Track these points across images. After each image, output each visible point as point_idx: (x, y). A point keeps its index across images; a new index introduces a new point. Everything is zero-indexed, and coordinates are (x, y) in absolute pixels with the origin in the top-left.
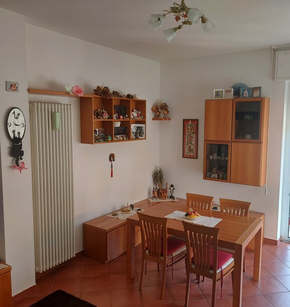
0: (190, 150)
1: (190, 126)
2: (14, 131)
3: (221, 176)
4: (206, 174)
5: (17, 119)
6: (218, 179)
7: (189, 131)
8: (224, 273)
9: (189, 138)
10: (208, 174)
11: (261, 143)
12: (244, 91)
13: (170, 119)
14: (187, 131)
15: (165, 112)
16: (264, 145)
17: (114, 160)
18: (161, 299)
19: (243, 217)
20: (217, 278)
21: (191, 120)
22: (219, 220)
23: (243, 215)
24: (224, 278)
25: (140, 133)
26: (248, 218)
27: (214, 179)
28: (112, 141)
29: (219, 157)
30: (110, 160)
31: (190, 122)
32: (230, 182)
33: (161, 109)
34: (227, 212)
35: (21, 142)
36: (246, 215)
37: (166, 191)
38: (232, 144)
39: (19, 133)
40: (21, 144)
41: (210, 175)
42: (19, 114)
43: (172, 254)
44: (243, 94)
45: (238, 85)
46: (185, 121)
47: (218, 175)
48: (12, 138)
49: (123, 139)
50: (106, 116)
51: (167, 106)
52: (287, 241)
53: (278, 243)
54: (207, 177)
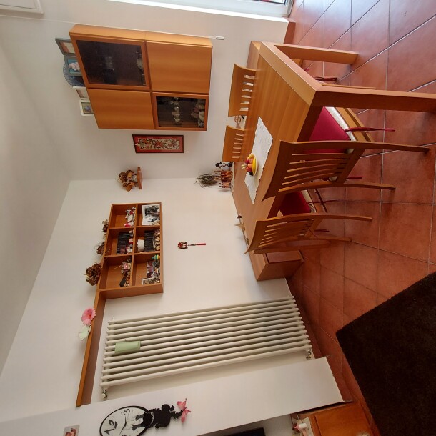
0: (173, 144)
1: (143, 145)
2: (134, 428)
3: (201, 107)
4: (200, 127)
5: (116, 424)
6: (205, 110)
7: (149, 146)
8: (354, 126)
9: (158, 146)
10: (200, 124)
11: (145, 43)
12: (71, 69)
13: (139, 169)
14: (149, 149)
15: (129, 175)
16: (149, 38)
17: (186, 243)
18: (371, 220)
19: (257, 78)
20: (364, 141)
21: (135, 143)
22: (260, 123)
23: (253, 78)
24: (362, 126)
25: (154, 211)
26: (259, 70)
27: (206, 116)
28: (159, 254)
29: (175, 108)
30: (186, 247)
31: (138, 145)
32: (208, 94)
33: (126, 180)
34: (248, 106)
35: (150, 411)
36: (253, 74)
37: (223, 173)
38: (153, 90)
39: (137, 417)
40: (154, 410)
41: (201, 122)
42: (111, 421)
43: (308, 203)
44: (77, 71)
45: (68, 78)
46: (138, 150)
47: (201, 111)
48: (144, 428)
49: (159, 236)
50: (127, 266)
51: (122, 174)
52: (289, 7)
53: (292, 21)
54: (203, 126)
